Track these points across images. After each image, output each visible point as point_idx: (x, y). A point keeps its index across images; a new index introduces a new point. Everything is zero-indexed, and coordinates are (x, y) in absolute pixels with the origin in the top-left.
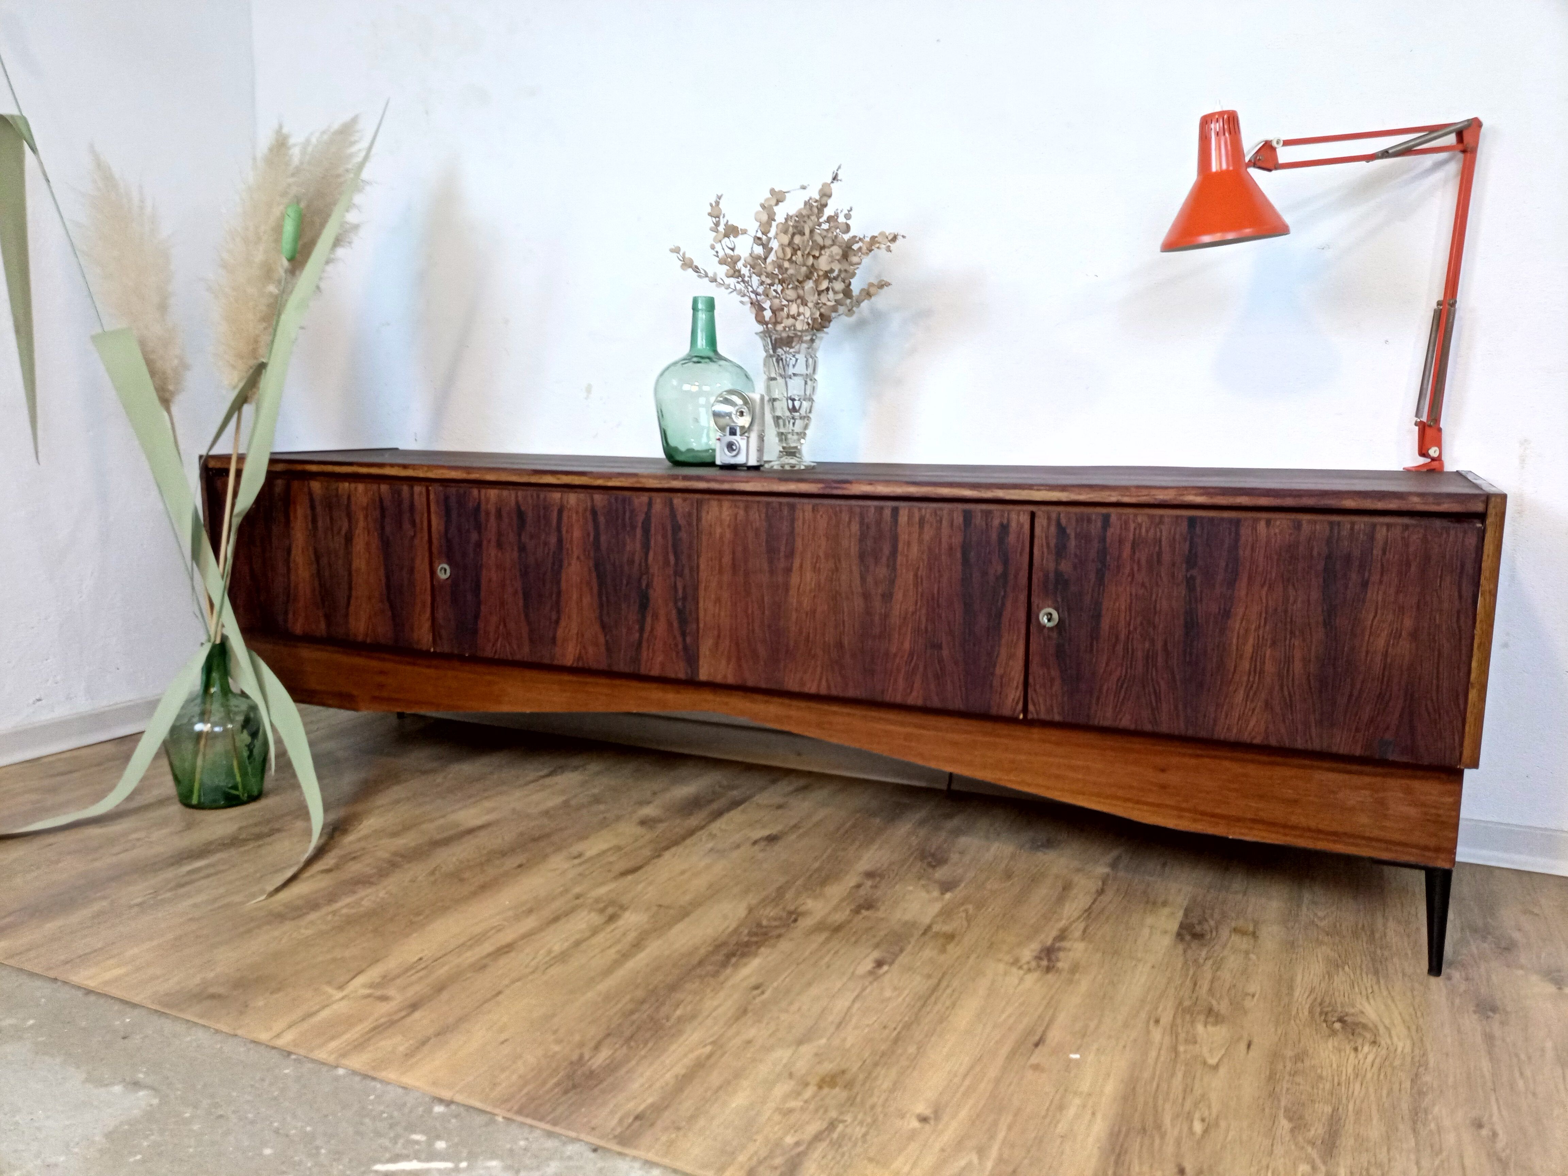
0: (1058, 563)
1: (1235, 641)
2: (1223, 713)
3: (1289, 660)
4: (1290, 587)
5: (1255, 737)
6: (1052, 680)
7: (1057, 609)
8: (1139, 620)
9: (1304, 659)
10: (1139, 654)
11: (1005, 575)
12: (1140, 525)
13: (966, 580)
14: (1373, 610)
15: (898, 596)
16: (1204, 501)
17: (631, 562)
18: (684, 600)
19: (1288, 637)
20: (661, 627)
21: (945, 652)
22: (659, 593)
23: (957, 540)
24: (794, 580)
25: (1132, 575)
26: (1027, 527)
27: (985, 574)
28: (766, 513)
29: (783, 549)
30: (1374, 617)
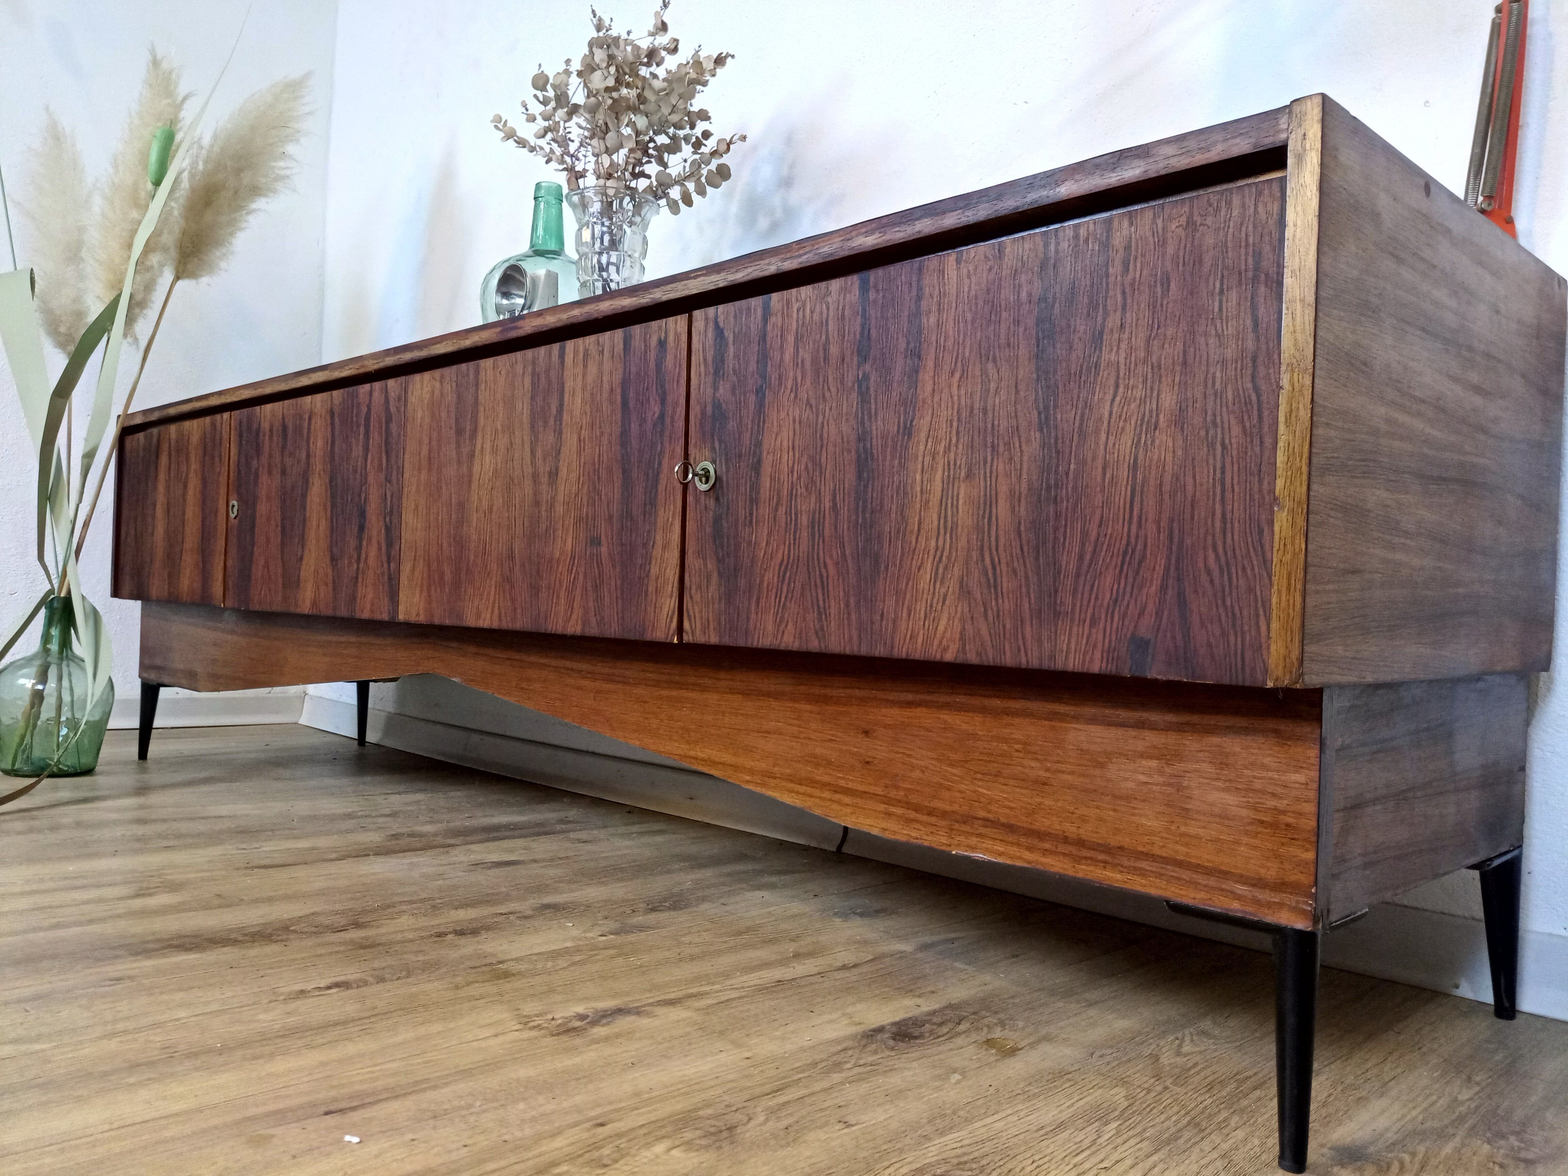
0: (716, 389)
1: (918, 477)
2: (905, 611)
3: (990, 501)
4: (990, 365)
5: (946, 649)
6: (709, 578)
7: (713, 462)
8: (804, 460)
9: (1012, 493)
10: (804, 520)
11: (662, 416)
12: (804, 305)
13: (624, 435)
14: (1112, 381)
15: (563, 473)
16: (875, 242)
17: (355, 471)
18: (391, 513)
19: (989, 459)
20: (373, 552)
21: (604, 549)
22: (373, 508)
23: (618, 377)
24: (476, 468)
25: (795, 389)
26: (684, 338)
27: (643, 421)
28: (456, 382)
29: (468, 427)
30: (1115, 396)
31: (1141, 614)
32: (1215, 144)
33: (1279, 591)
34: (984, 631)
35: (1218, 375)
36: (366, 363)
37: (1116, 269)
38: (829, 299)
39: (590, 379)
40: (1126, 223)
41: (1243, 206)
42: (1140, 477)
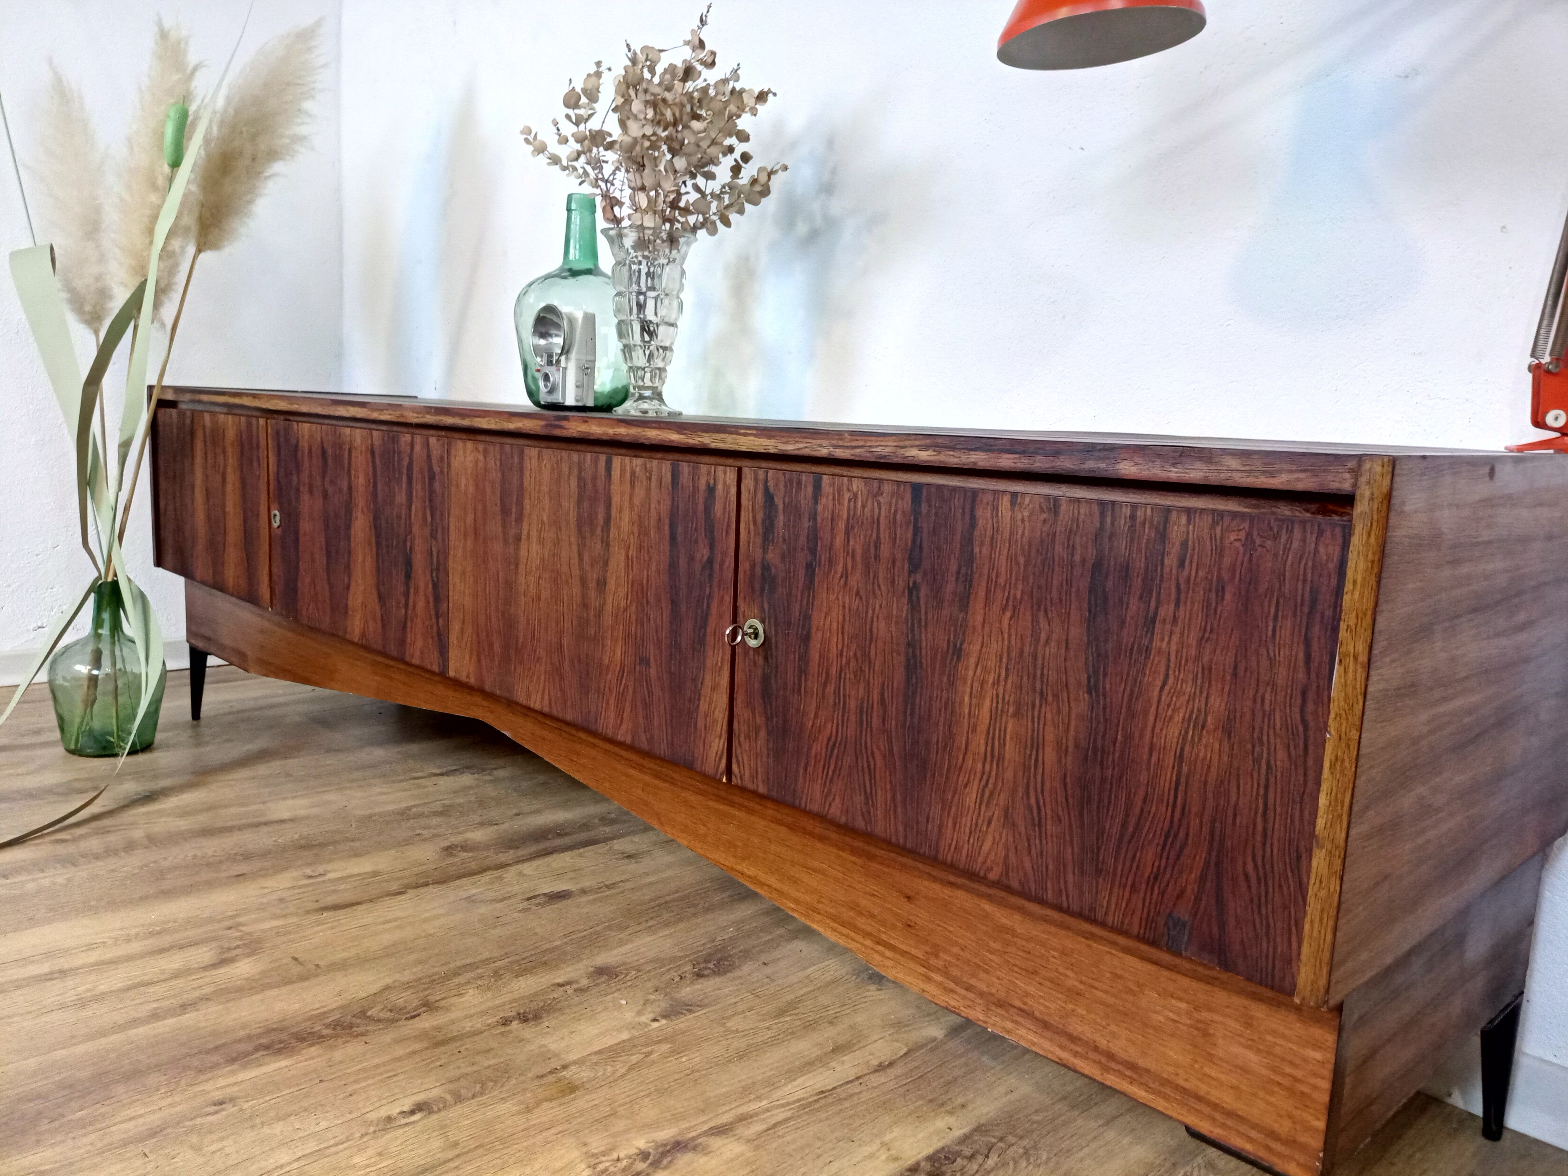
0: (765, 551)
1: (967, 699)
2: (950, 821)
3: (1037, 745)
4: (1041, 615)
5: (990, 869)
6: (757, 730)
7: (763, 621)
8: (854, 647)
9: (1059, 743)
10: (852, 704)
11: (710, 561)
12: (855, 496)
13: (673, 565)
14: (1162, 669)
15: (611, 584)
16: (929, 458)
17: (399, 517)
18: (438, 569)
19: (1037, 702)
20: (421, 605)
21: (653, 671)
22: (419, 560)
23: (665, 509)
24: (523, 553)
25: (845, 575)
26: (733, 491)
27: (692, 559)
28: (501, 460)
29: (514, 510)
30: (1164, 684)
31: (1180, 896)
32: (1280, 471)
33: (1312, 922)
34: (1027, 865)
35: (1268, 697)
36: (406, 413)
37: (1171, 561)
38: (881, 499)
39: (637, 501)
40: (1184, 520)
41: (1304, 540)
42: (1185, 768)
